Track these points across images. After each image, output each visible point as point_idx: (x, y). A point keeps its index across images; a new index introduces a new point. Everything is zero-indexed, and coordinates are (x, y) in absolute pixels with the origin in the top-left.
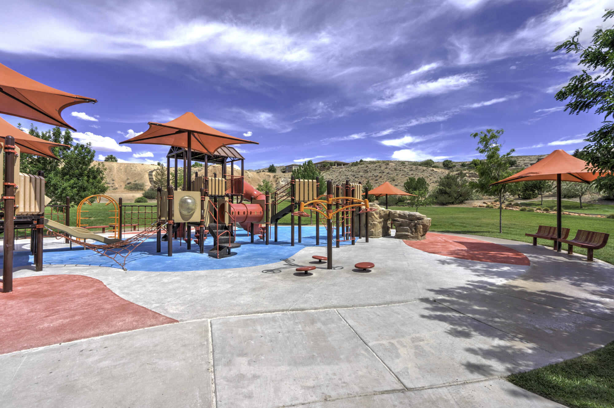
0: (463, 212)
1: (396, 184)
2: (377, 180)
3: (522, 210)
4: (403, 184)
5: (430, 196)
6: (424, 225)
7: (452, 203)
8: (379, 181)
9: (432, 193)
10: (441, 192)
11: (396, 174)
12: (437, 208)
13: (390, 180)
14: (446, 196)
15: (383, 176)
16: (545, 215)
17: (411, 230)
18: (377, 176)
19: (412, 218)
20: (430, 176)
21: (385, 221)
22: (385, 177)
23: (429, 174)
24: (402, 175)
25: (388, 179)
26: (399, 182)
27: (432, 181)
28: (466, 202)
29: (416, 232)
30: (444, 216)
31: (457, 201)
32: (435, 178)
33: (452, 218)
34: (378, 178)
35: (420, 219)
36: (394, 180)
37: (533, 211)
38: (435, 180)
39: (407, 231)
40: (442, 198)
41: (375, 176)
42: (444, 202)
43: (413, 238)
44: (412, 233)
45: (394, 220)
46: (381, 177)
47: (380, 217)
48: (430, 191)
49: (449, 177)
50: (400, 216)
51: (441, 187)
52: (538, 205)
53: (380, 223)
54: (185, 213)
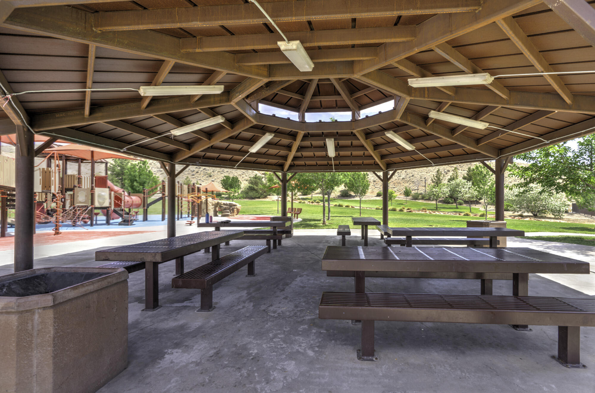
0: (264, 204)
1: (213, 180)
2: (193, 175)
3: (300, 202)
4: (219, 180)
5: (242, 191)
6: (237, 209)
7: (259, 198)
8: (195, 176)
9: (243, 189)
10: (251, 189)
11: (212, 170)
12: (247, 201)
13: (206, 176)
14: (254, 192)
15: (199, 172)
16: (310, 205)
17: (230, 211)
18: (194, 171)
19: (231, 205)
20: (242, 174)
21: (215, 207)
22: (202, 173)
23: (242, 173)
24: (218, 172)
25: (205, 175)
26: (215, 178)
27: (244, 179)
28: (268, 197)
29: (233, 213)
30: (251, 207)
31: (262, 196)
32: (246, 176)
33: (256, 207)
34: (194, 173)
35: (235, 205)
36: (210, 176)
37: (305, 203)
38: (247, 178)
39: (228, 212)
40: (251, 194)
41: (191, 171)
42: (253, 197)
43: (231, 216)
44: (231, 213)
45: (221, 207)
46: (197, 172)
47: (213, 205)
48: (242, 187)
49: (256, 177)
50: (224, 204)
51: (251, 185)
52: (310, 199)
53: (212, 208)
54: (101, 201)
